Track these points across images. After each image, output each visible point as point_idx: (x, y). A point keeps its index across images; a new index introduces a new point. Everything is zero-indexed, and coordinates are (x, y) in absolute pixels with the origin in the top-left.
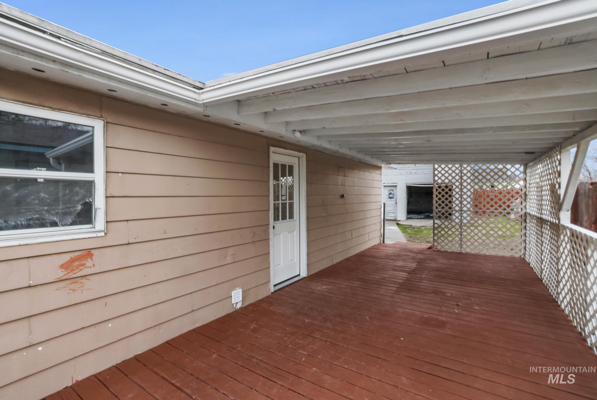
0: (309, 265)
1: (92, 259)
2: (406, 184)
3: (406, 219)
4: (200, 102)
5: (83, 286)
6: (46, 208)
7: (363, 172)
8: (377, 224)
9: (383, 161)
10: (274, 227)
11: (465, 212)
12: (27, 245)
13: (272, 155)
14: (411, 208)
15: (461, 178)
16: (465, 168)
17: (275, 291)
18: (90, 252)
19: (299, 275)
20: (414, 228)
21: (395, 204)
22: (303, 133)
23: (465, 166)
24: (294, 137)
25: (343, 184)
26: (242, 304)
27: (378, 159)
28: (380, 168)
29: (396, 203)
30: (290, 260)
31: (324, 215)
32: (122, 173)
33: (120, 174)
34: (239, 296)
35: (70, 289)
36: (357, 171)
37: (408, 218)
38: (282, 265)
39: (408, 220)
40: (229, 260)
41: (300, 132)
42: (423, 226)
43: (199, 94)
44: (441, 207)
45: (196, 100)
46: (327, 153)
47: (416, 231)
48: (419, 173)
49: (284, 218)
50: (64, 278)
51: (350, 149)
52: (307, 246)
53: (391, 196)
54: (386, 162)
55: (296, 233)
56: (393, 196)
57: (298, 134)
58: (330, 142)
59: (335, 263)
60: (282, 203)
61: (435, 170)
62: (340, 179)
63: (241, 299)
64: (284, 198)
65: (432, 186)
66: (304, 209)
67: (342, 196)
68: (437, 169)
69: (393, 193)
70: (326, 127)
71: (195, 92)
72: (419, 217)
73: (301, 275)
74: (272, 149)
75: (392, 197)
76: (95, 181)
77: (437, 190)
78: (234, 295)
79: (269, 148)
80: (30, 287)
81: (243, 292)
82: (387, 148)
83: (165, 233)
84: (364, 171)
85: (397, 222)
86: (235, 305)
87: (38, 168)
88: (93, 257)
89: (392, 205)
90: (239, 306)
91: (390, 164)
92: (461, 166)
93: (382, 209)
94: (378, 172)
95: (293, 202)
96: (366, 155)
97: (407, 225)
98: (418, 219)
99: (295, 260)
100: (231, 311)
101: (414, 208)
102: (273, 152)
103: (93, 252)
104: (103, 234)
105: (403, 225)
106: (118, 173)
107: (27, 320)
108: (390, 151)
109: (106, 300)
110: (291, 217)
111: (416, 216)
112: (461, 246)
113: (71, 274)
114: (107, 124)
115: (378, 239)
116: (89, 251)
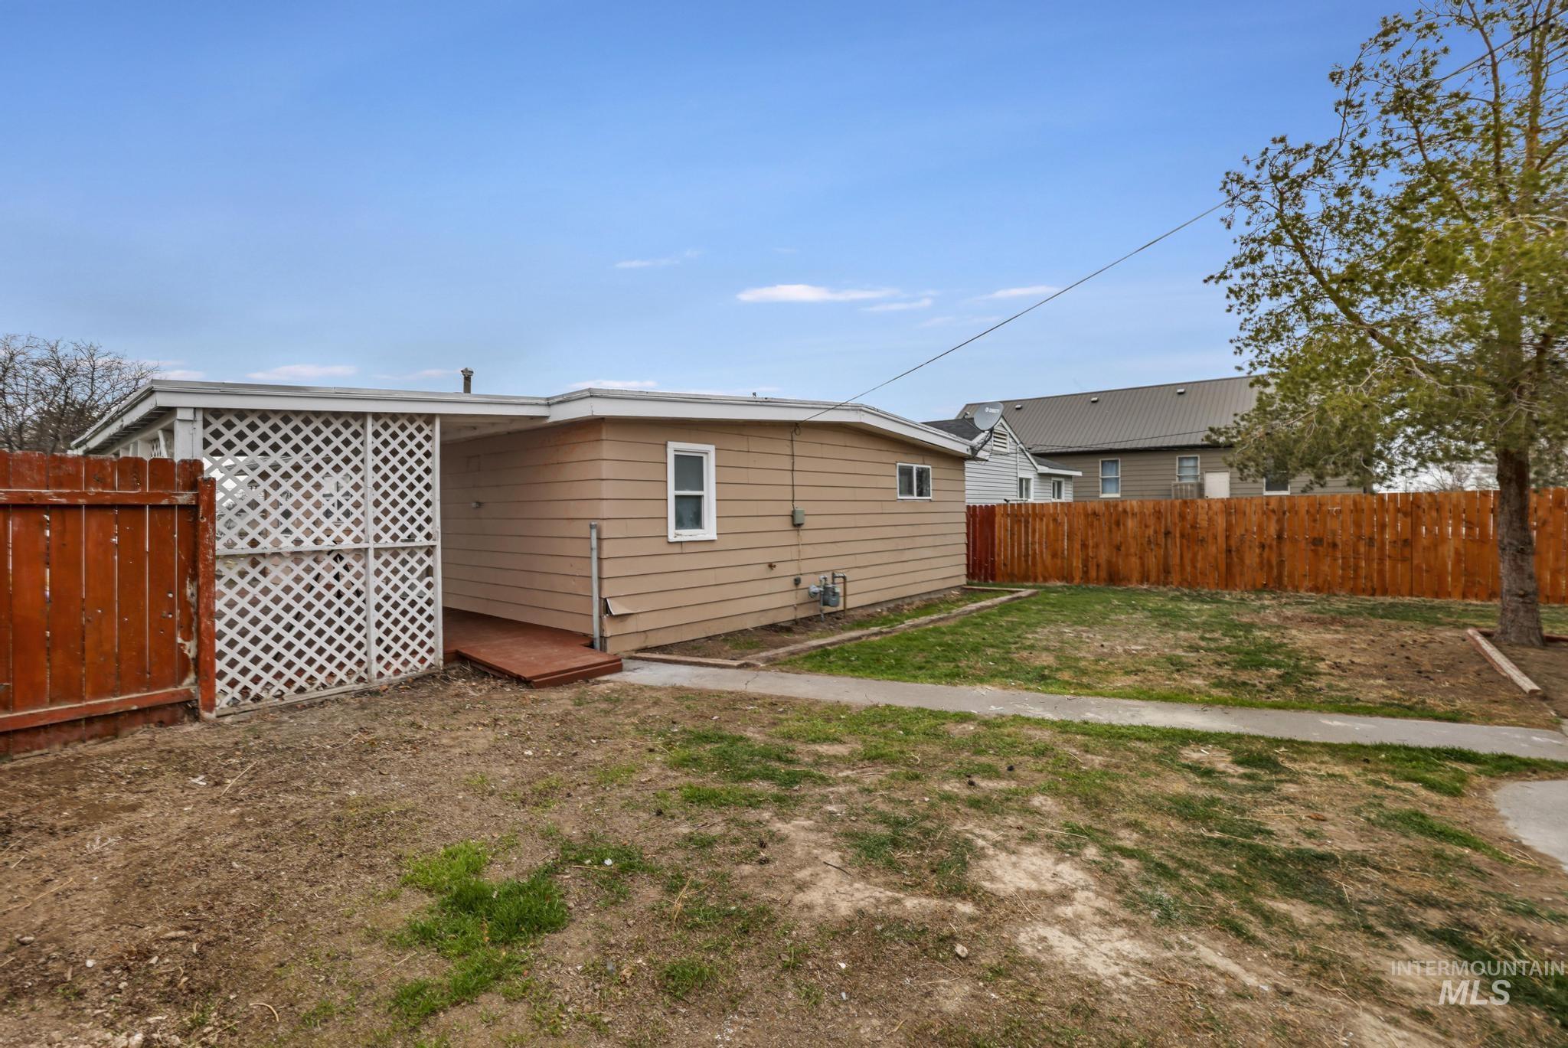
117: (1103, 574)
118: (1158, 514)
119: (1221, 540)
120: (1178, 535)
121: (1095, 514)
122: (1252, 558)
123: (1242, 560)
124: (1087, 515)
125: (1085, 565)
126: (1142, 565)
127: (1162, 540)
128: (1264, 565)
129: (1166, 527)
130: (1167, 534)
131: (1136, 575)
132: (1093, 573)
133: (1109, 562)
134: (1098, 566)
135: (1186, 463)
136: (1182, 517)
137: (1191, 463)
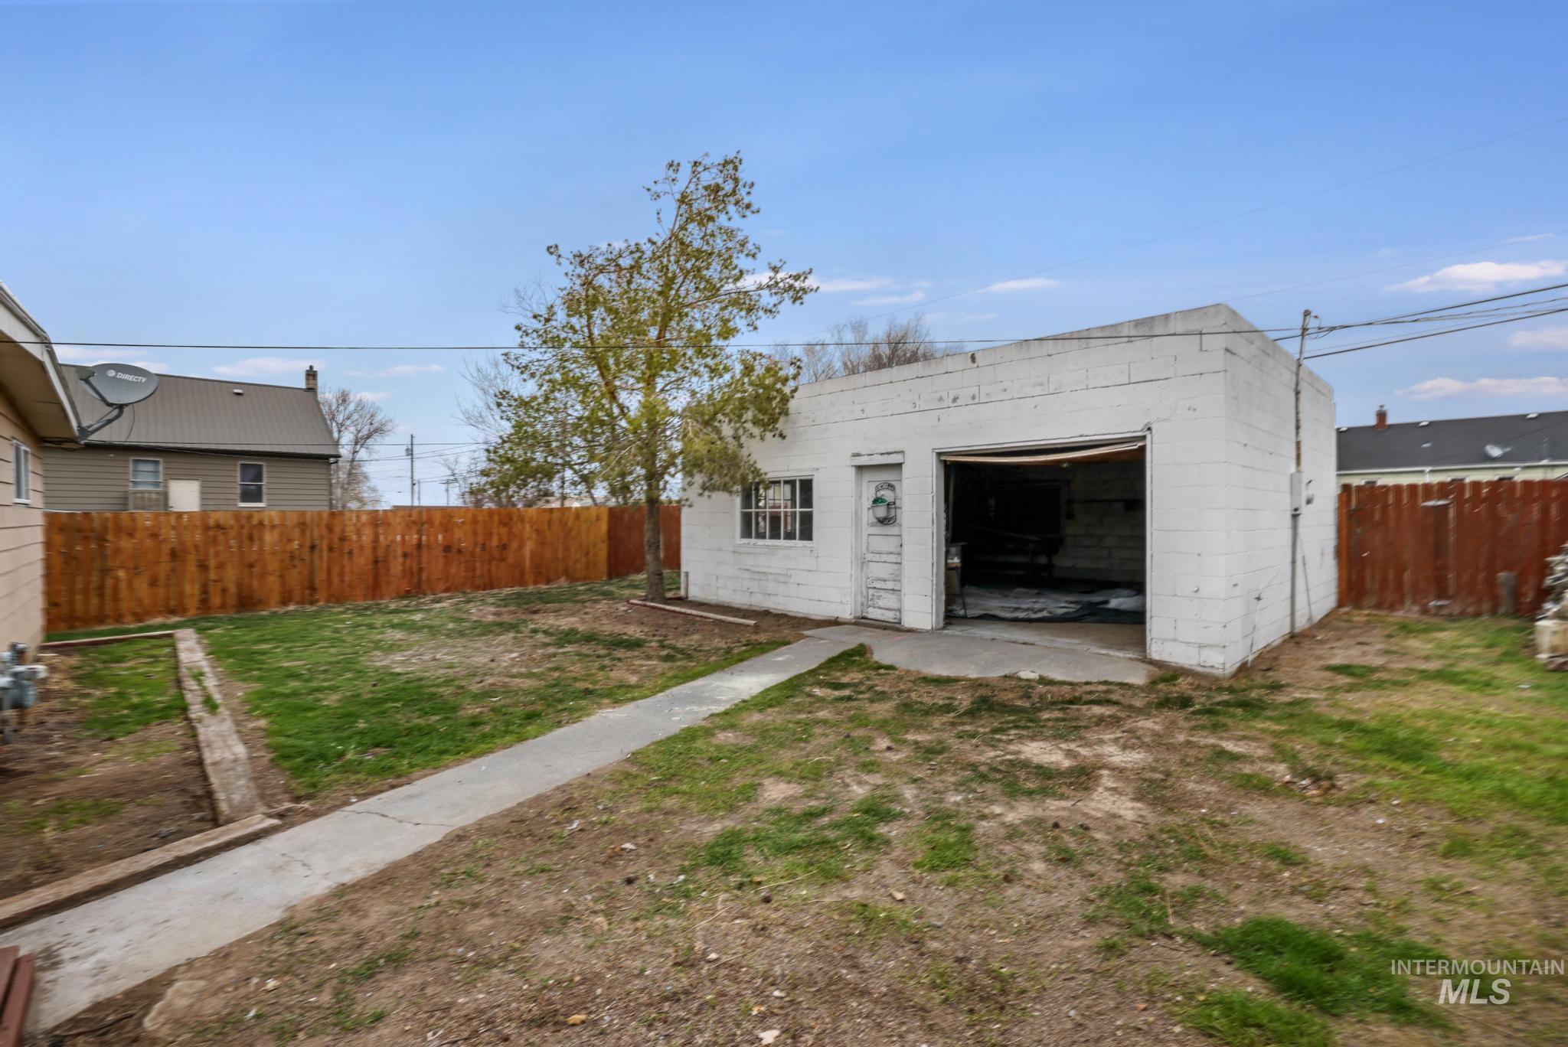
2: (939, 454)
3: (939, 625)
21: (899, 548)
29: (902, 547)
37: (949, 621)
48: (987, 395)
53: (883, 512)
56: (891, 512)
69: (889, 498)
75: (887, 519)
89: (890, 553)
117: (232, 600)
118: (303, 526)
119: (368, 552)
120: (325, 548)
121: (219, 526)
122: (397, 567)
123: (388, 569)
124: (207, 528)
125: (205, 591)
126: (283, 584)
127: (306, 555)
128: (408, 573)
129: (312, 540)
130: (313, 547)
131: (276, 597)
132: (216, 600)
133: (239, 585)
134: (224, 590)
135: (142, 467)
136: (330, 528)
137: (150, 467)
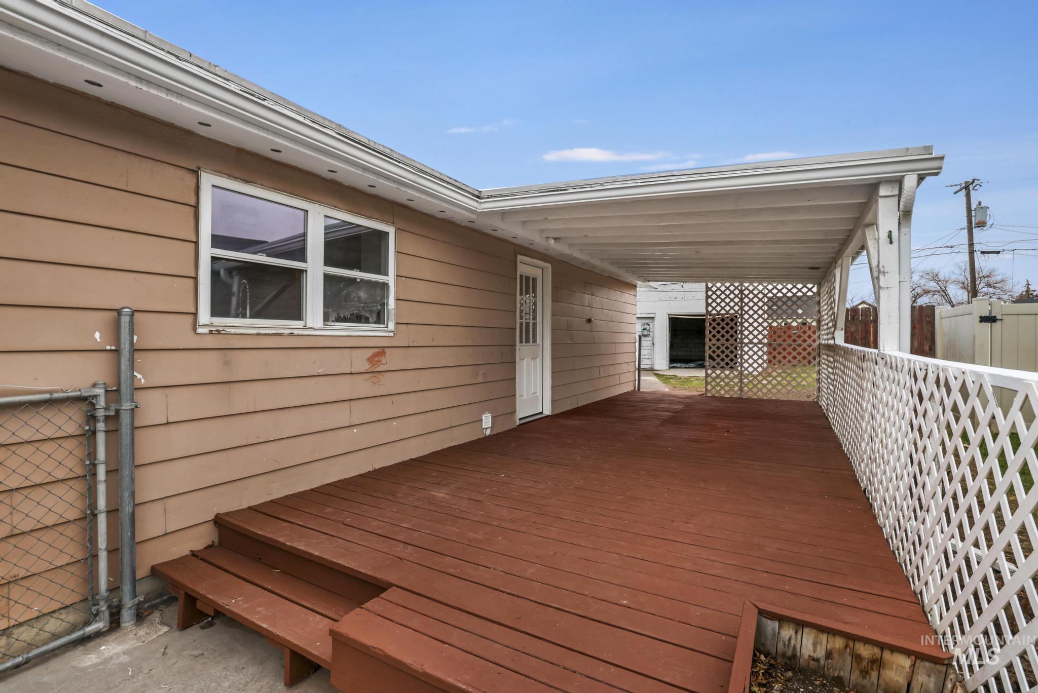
0: (554, 401)
1: (385, 357)
2: (669, 315)
3: (668, 368)
4: (479, 211)
5: (379, 381)
6: (362, 305)
7: (613, 291)
8: (630, 364)
9: (639, 277)
10: (520, 350)
11: (746, 344)
12: (350, 336)
13: (519, 265)
14: (675, 353)
15: (741, 300)
16: (747, 288)
17: (520, 425)
18: (384, 350)
19: (542, 413)
20: (680, 378)
21: (651, 345)
22: (558, 240)
23: (746, 285)
24: (546, 244)
25: (590, 306)
26: (491, 431)
27: (634, 273)
28: (635, 286)
29: (653, 344)
30: (532, 392)
31: (569, 342)
32: (405, 277)
33: (404, 278)
34: (489, 422)
35: (372, 382)
36: (606, 289)
37: (670, 368)
38: (525, 397)
39: (671, 370)
40: (480, 379)
41: (555, 239)
42: (694, 376)
43: (481, 203)
44: (716, 338)
45: (477, 209)
46: (572, 265)
47: (683, 382)
48: (687, 298)
49: (527, 341)
50: (369, 370)
51: (602, 260)
52: (552, 377)
53: (645, 333)
54: (644, 278)
55: (539, 360)
56: (649, 333)
57: (552, 242)
58: (581, 250)
59: (580, 405)
60: (526, 323)
61: (708, 289)
62: (587, 297)
63: (490, 426)
64: (527, 317)
65: (704, 317)
66: (549, 331)
67: (589, 321)
68: (710, 289)
69: (648, 329)
70: (588, 235)
71: (478, 201)
72: (687, 367)
73: (544, 413)
74: (520, 257)
75: (647, 335)
76: (389, 284)
77: (710, 324)
78: (485, 420)
79: (516, 257)
80: (351, 373)
81: (492, 417)
82: (648, 259)
83: (433, 341)
84: (615, 290)
85: (655, 372)
86: (484, 431)
87: (355, 270)
88: (386, 355)
89: (647, 346)
90: (488, 432)
91: (649, 281)
92: (742, 285)
93: (637, 344)
94: (632, 293)
95: (536, 323)
96: (619, 268)
97: (669, 376)
98: (685, 368)
99: (538, 394)
100: (481, 436)
101: (680, 353)
102: (520, 262)
103: (386, 350)
104: (392, 334)
105: (664, 375)
106: (403, 277)
107: (348, 402)
108: (652, 264)
109: (393, 398)
110: (535, 341)
111: (684, 365)
112: (741, 389)
113: (373, 368)
114: (398, 230)
115: (632, 384)
116: (383, 348)
